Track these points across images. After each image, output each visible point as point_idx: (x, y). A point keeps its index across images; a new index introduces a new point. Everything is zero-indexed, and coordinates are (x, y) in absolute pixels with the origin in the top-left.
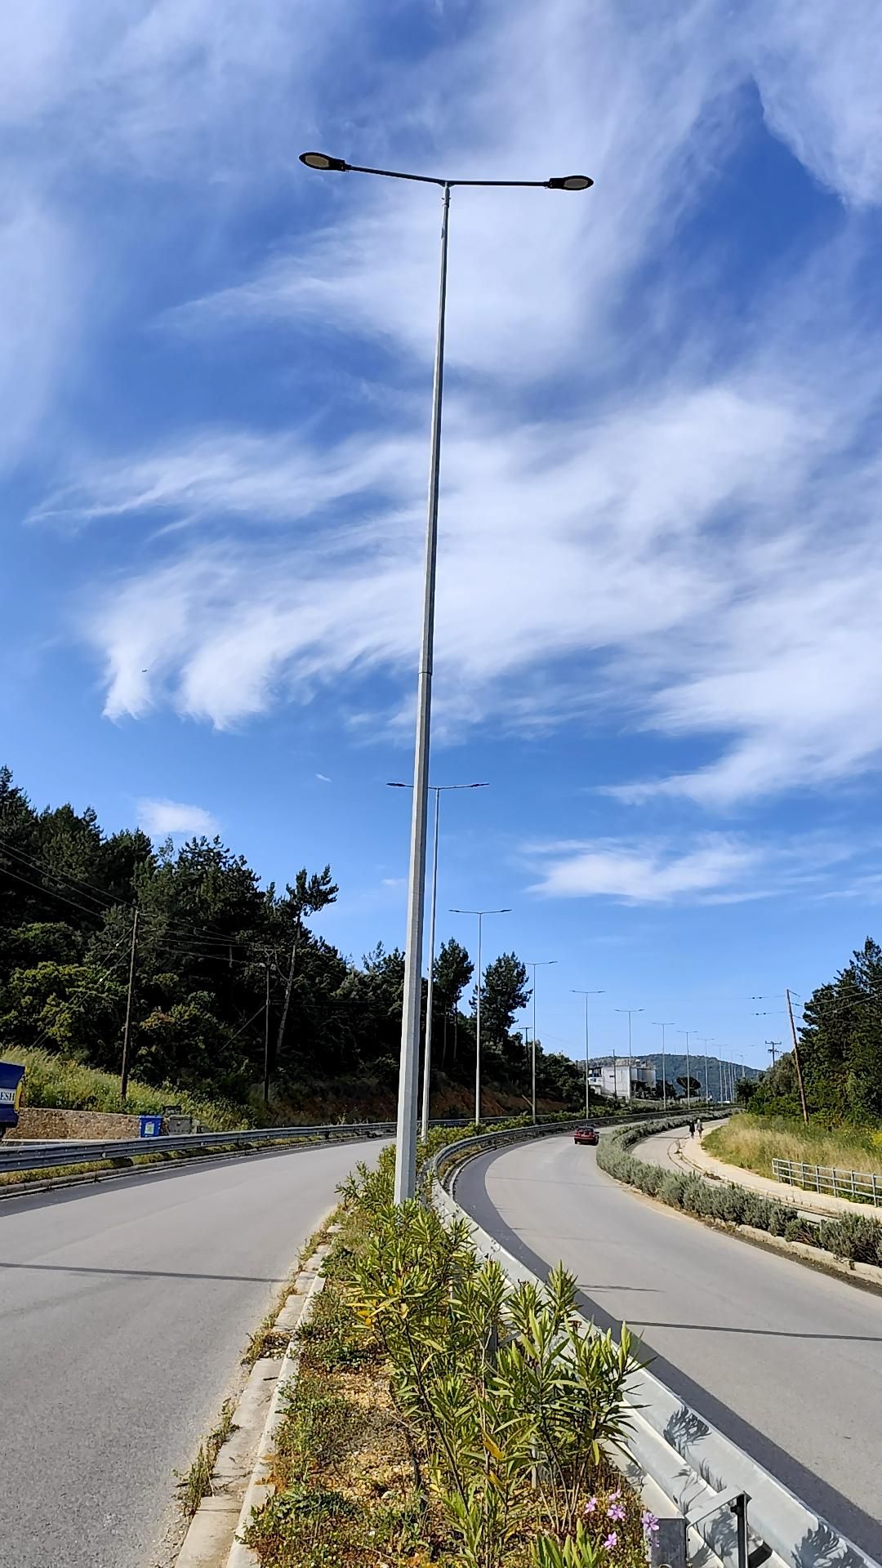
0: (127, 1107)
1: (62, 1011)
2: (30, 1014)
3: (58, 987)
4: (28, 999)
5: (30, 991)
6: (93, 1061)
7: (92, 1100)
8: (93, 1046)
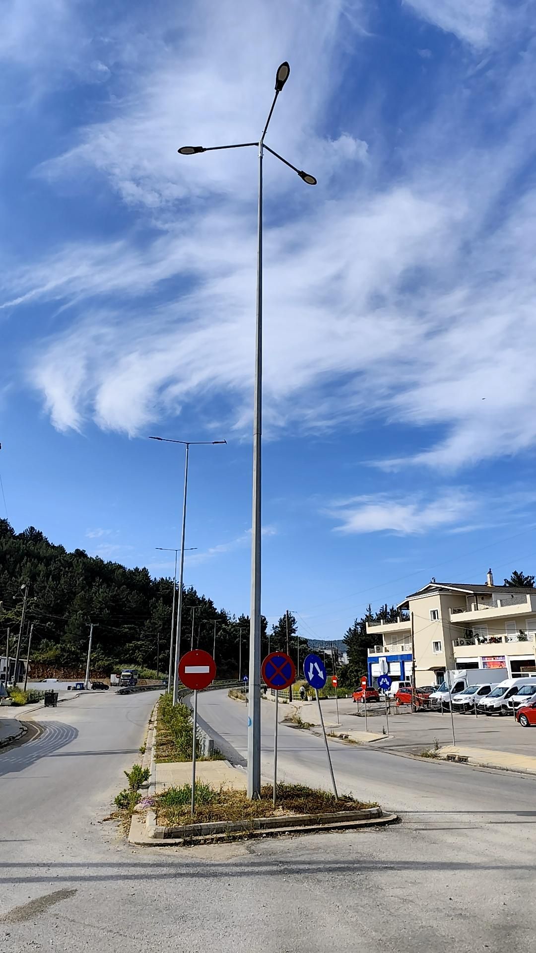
0: (159, 678)
1: (140, 654)
2: (132, 655)
3: (137, 648)
4: (131, 651)
5: (132, 649)
6: (150, 667)
7: (151, 677)
8: (148, 664)
